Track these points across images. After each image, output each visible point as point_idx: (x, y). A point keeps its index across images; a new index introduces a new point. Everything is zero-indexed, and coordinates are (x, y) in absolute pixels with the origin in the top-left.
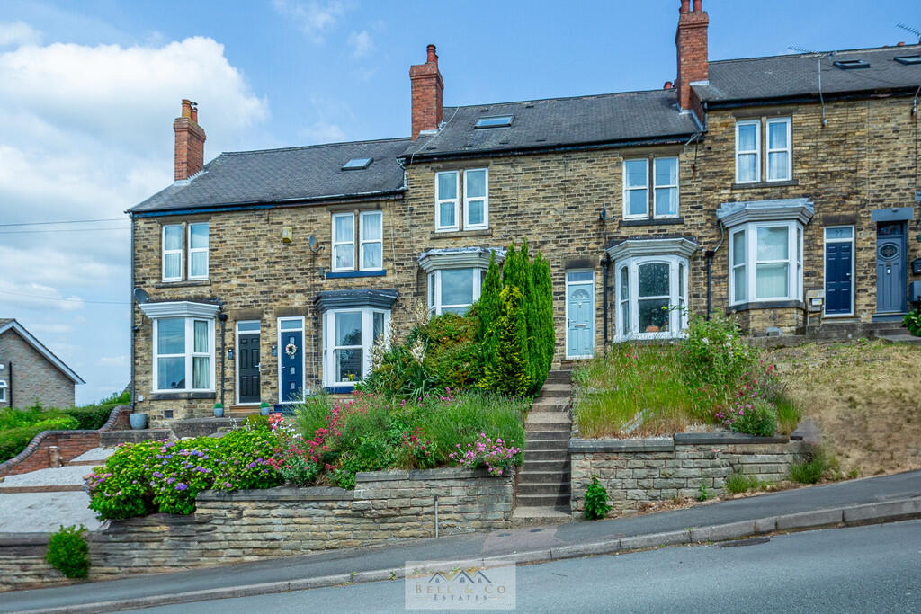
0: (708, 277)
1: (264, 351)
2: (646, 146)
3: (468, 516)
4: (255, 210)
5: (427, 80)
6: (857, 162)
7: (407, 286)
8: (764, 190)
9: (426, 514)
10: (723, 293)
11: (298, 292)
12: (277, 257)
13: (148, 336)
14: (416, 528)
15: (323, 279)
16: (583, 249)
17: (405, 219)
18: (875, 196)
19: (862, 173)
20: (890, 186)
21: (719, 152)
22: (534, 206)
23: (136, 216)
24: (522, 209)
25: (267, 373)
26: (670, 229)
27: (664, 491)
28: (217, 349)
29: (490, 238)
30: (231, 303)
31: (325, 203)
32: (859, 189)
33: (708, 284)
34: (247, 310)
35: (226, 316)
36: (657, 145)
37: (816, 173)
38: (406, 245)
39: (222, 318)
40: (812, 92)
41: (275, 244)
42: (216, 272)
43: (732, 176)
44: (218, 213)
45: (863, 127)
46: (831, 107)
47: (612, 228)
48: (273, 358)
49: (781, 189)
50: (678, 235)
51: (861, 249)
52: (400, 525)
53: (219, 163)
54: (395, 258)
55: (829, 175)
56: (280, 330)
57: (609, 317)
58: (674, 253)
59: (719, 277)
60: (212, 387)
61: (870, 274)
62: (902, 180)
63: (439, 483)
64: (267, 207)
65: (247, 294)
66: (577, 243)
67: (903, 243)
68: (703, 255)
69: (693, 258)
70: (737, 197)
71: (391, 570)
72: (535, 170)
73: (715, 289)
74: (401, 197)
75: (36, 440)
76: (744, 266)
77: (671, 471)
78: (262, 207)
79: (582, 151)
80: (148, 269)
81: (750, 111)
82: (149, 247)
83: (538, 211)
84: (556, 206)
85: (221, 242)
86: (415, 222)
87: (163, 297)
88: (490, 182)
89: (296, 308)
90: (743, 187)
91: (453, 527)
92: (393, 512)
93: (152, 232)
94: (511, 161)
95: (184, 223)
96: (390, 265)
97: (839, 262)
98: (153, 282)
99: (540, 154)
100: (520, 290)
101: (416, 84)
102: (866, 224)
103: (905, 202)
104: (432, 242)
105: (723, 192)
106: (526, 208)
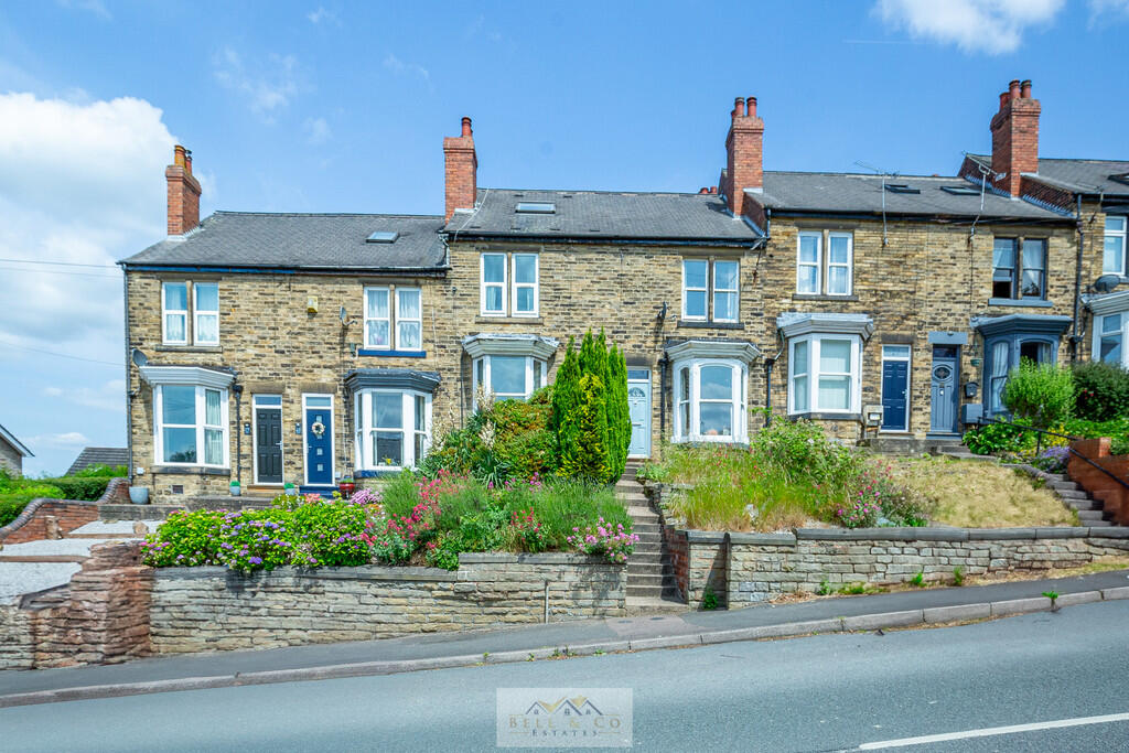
0: (768, 385)
1: (286, 428)
2: (707, 247)
3: (580, 602)
4: (274, 275)
5: (461, 155)
6: (916, 284)
7: (449, 370)
8: (825, 303)
9: (535, 599)
10: (783, 402)
11: (325, 367)
12: (300, 328)
13: (148, 404)
14: (525, 613)
15: (354, 356)
16: (639, 347)
17: (447, 299)
18: (932, 318)
19: (920, 295)
20: (946, 310)
21: (780, 261)
22: (588, 297)
23: (130, 268)
24: (575, 300)
25: (291, 452)
26: (730, 334)
27: (784, 585)
28: (232, 423)
29: (540, 327)
30: (247, 374)
31: (356, 274)
32: (917, 310)
33: (768, 392)
34: (265, 382)
35: (242, 387)
36: (719, 247)
37: (876, 291)
38: (449, 328)
39: (236, 389)
40: (876, 210)
41: (299, 315)
42: (228, 338)
43: (793, 287)
44: (230, 275)
45: (922, 250)
46: (892, 226)
47: (669, 328)
48: (297, 437)
49: (843, 303)
50: (738, 340)
51: (917, 369)
52: (507, 609)
53: (214, 221)
54: (436, 340)
55: (888, 294)
56: (305, 408)
57: (666, 417)
58: (738, 358)
59: (778, 386)
60: (226, 463)
61: (926, 393)
62: (958, 305)
63: (551, 567)
64: (290, 272)
65: (266, 365)
66: (634, 341)
67: (956, 366)
68: (763, 362)
69: (752, 365)
70: (798, 306)
71: (530, 651)
72: (589, 261)
73: (774, 397)
74: (443, 275)
75: (30, 508)
76: (806, 377)
77: (792, 565)
78: (283, 272)
79: (640, 246)
80: (146, 329)
81: (812, 222)
82: (146, 305)
83: (593, 304)
84: (612, 301)
85: (234, 306)
86: (458, 303)
87: (165, 362)
88: (540, 269)
89: (324, 385)
90: (804, 298)
91: (564, 613)
92: (501, 596)
93: (150, 288)
94: (564, 249)
95: (189, 283)
96: (431, 346)
97: (895, 381)
98: (153, 344)
99: (596, 244)
100: (600, 379)
101: (451, 158)
102: (922, 345)
103: (960, 327)
104: (478, 326)
105: (784, 301)
106: (581, 300)
